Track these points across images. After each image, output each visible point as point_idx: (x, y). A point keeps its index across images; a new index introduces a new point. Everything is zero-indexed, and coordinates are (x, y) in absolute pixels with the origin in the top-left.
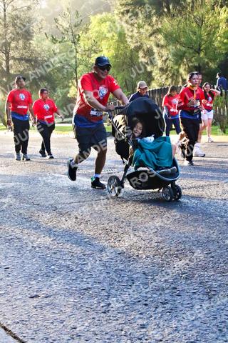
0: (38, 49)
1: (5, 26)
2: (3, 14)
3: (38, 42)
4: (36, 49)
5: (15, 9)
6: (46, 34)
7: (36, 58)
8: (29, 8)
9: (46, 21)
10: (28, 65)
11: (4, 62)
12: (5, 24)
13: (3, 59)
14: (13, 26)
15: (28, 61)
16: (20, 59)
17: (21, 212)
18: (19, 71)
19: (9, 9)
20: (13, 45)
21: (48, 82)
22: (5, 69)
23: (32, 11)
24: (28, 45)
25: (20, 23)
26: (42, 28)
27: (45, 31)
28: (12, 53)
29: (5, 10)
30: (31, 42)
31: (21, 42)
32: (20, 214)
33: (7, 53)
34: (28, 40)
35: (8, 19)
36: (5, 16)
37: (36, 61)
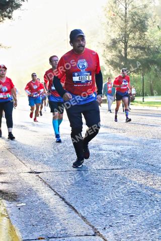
0: (151, 39)
1: (126, 21)
2: (124, 12)
3: (152, 33)
4: (149, 39)
5: (134, 7)
6: (158, 26)
7: (149, 46)
8: (145, 6)
9: (159, 16)
10: (142, 51)
11: (123, 50)
12: (125, 19)
13: (122, 47)
14: (132, 21)
15: (142, 48)
16: (136, 47)
17: (139, 170)
18: (135, 57)
19: (130, 8)
20: (131, 36)
21: (158, 65)
22: (124, 55)
23: (147, 8)
24: (143, 36)
25: (138, 19)
26: (155, 22)
27: (158, 24)
28: (130, 43)
29: (126, 9)
30: (145, 33)
31: (137, 33)
32: (139, 172)
33: (126, 43)
34: (143, 32)
35: (128, 16)
36: (126, 13)
37: (149, 49)
